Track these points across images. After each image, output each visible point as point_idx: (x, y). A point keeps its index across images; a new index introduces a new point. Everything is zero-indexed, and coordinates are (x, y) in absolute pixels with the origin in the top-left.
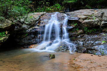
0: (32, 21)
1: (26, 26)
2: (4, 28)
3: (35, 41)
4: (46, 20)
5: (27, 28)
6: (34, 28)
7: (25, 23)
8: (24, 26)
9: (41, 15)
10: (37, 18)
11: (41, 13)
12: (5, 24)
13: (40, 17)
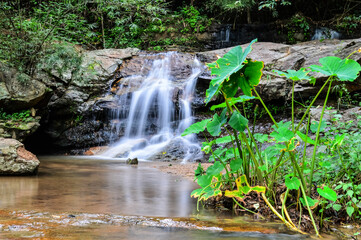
0: (96, 78)
1: (76, 92)
2: (28, 101)
3: (102, 136)
4: (138, 77)
5: (81, 100)
6: (99, 99)
7: (74, 85)
8: (72, 93)
9: (125, 59)
10: (111, 71)
11: (124, 53)
12: (32, 93)
13: (119, 66)
